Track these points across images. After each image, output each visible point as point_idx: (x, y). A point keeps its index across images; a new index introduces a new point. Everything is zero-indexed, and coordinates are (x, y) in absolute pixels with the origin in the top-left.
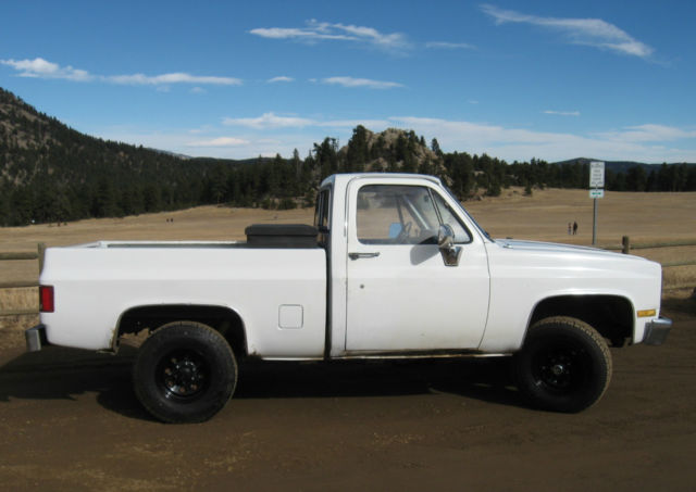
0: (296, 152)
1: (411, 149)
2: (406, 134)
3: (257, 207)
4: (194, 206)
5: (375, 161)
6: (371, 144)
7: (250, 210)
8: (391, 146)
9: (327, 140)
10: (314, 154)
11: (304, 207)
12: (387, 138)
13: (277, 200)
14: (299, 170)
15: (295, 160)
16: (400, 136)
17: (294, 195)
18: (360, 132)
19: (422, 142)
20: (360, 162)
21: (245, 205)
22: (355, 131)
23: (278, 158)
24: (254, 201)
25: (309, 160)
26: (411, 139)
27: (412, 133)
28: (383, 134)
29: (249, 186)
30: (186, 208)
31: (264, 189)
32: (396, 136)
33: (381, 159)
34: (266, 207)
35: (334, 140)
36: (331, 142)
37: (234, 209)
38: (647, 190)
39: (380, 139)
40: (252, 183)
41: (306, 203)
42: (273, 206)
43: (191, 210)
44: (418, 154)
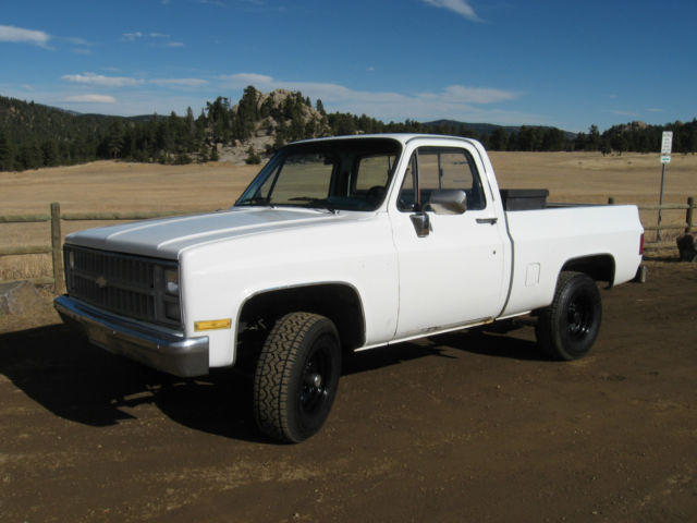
0: (189, 110)
1: (298, 108)
2: (293, 95)
3: (154, 162)
4: (92, 161)
5: (264, 120)
6: (260, 104)
7: (147, 165)
8: (280, 106)
9: (220, 99)
10: (206, 113)
11: (199, 162)
12: (276, 98)
13: (172, 156)
14: (193, 126)
15: (189, 118)
16: (288, 97)
17: (189, 151)
18: (250, 92)
19: (308, 103)
20: (251, 120)
21: (141, 160)
22: (245, 91)
23: (173, 116)
24: (151, 156)
25: (202, 117)
26: (298, 100)
27: (299, 94)
28: (272, 95)
29: (146, 143)
30: (85, 162)
31: (159, 144)
32: (284, 97)
33: (271, 118)
34: (162, 162)
35: (226, 99)
36: (223, 102)
37: (131, 164)
38: (508, 150)
39: (268, 99)
40: (148, 139)
41: (201, 158)
42: (170, 161)
43: (90, 165)
44: (305, 114)
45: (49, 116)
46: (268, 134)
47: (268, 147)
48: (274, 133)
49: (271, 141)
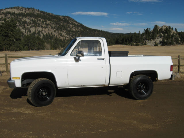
0: (139, 32)
1: (169, 31)
2: (168, 27)
3: (130, 45)
4: (114, 45)
5: (160, 34)
6: (159, 30)
7: (128, 46)
8: (164, 30)
9: (148, 28)
10: (144, 32)
11: (141, 45)
12: (163, 28)
13: (134, 44)
14: (140, 36)
15: (139, 34)
16: (167, 27)
17: (139, 42)
18: (156, 26)
19: (172, 29)
20: (156, 34)
21: (126, 44)
22: (155, 26)
23: (135, 33)
24: (129, 44)
25: (143, 33)
26: (169, 28)
27: (170, 27)
28: (162, 27)
29: (128, 40)
30: (112, 45)
31: (131, 40)
32: (165, 27)
33: (161, 33)
34: (132, 45)
35: (149, 28)
36: (148, 29)
37: (124, 46)
39: (161, 28)
40: (128, 39)
41: (142, 44)
42: (134, 45)
43: (113, 46)
44: (171, 32)
45: (105, 34)
46: (161, 38)
47: (160, 41)
48: (162, 37)
49: (161, 40)
